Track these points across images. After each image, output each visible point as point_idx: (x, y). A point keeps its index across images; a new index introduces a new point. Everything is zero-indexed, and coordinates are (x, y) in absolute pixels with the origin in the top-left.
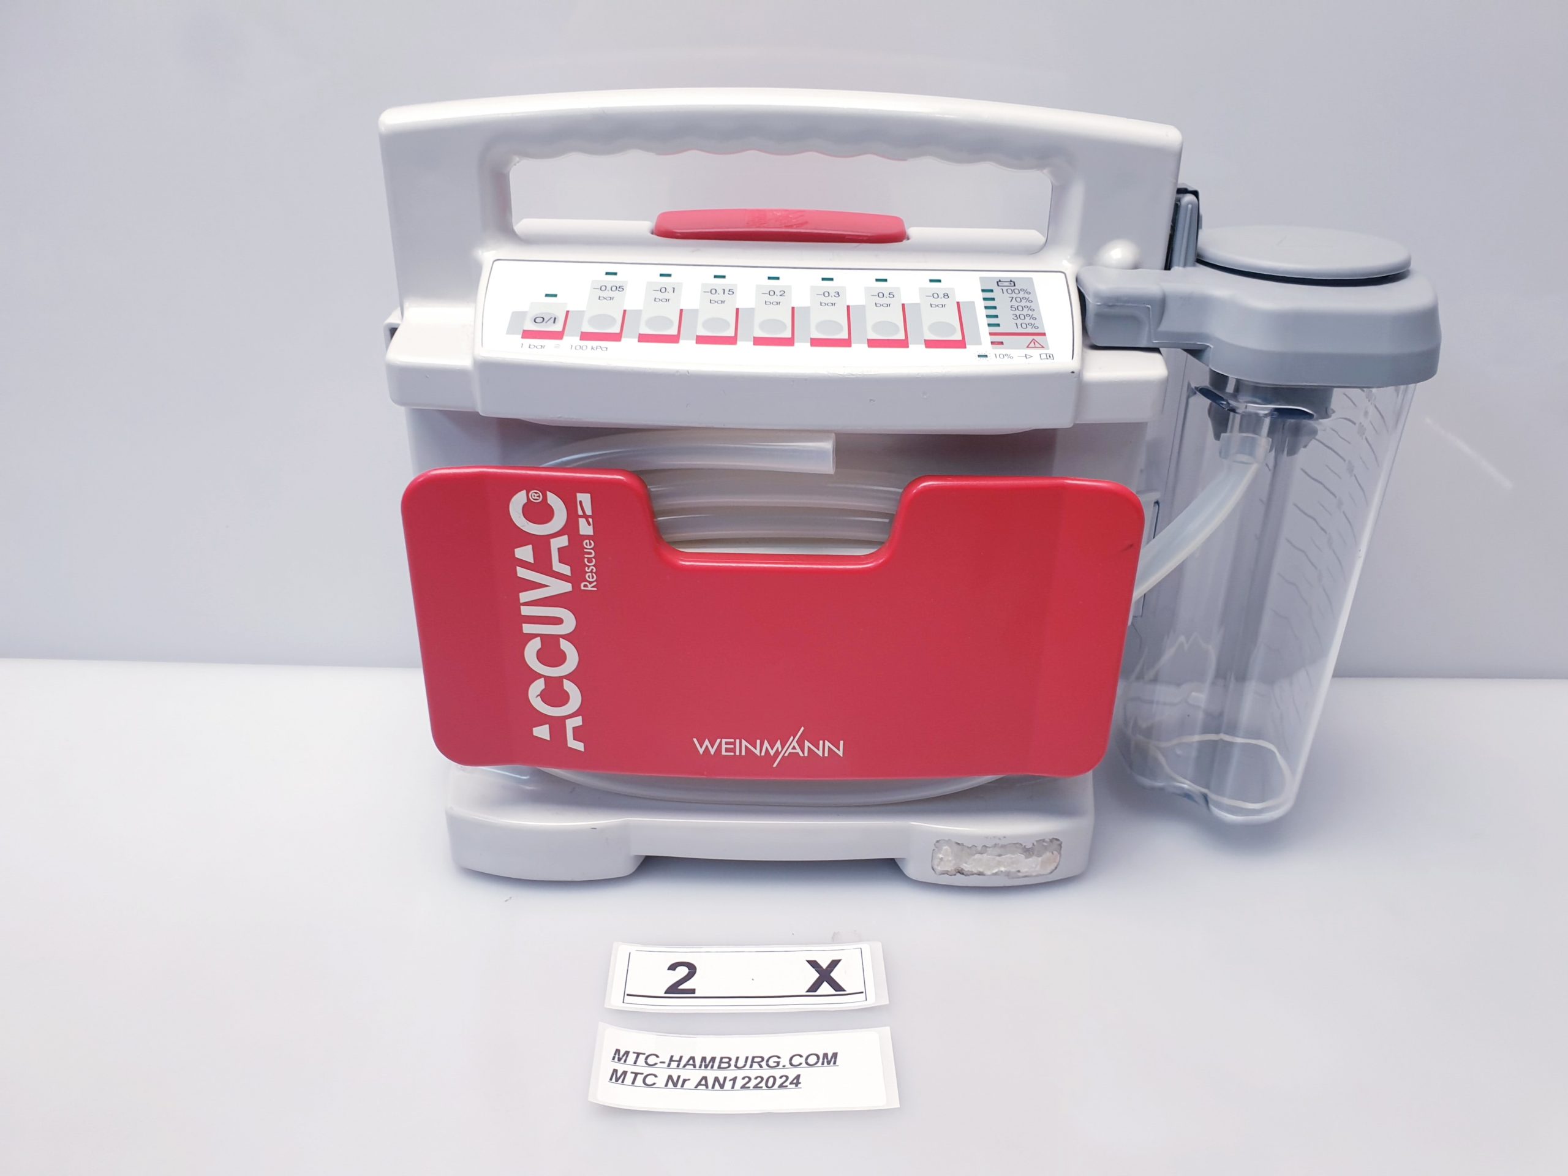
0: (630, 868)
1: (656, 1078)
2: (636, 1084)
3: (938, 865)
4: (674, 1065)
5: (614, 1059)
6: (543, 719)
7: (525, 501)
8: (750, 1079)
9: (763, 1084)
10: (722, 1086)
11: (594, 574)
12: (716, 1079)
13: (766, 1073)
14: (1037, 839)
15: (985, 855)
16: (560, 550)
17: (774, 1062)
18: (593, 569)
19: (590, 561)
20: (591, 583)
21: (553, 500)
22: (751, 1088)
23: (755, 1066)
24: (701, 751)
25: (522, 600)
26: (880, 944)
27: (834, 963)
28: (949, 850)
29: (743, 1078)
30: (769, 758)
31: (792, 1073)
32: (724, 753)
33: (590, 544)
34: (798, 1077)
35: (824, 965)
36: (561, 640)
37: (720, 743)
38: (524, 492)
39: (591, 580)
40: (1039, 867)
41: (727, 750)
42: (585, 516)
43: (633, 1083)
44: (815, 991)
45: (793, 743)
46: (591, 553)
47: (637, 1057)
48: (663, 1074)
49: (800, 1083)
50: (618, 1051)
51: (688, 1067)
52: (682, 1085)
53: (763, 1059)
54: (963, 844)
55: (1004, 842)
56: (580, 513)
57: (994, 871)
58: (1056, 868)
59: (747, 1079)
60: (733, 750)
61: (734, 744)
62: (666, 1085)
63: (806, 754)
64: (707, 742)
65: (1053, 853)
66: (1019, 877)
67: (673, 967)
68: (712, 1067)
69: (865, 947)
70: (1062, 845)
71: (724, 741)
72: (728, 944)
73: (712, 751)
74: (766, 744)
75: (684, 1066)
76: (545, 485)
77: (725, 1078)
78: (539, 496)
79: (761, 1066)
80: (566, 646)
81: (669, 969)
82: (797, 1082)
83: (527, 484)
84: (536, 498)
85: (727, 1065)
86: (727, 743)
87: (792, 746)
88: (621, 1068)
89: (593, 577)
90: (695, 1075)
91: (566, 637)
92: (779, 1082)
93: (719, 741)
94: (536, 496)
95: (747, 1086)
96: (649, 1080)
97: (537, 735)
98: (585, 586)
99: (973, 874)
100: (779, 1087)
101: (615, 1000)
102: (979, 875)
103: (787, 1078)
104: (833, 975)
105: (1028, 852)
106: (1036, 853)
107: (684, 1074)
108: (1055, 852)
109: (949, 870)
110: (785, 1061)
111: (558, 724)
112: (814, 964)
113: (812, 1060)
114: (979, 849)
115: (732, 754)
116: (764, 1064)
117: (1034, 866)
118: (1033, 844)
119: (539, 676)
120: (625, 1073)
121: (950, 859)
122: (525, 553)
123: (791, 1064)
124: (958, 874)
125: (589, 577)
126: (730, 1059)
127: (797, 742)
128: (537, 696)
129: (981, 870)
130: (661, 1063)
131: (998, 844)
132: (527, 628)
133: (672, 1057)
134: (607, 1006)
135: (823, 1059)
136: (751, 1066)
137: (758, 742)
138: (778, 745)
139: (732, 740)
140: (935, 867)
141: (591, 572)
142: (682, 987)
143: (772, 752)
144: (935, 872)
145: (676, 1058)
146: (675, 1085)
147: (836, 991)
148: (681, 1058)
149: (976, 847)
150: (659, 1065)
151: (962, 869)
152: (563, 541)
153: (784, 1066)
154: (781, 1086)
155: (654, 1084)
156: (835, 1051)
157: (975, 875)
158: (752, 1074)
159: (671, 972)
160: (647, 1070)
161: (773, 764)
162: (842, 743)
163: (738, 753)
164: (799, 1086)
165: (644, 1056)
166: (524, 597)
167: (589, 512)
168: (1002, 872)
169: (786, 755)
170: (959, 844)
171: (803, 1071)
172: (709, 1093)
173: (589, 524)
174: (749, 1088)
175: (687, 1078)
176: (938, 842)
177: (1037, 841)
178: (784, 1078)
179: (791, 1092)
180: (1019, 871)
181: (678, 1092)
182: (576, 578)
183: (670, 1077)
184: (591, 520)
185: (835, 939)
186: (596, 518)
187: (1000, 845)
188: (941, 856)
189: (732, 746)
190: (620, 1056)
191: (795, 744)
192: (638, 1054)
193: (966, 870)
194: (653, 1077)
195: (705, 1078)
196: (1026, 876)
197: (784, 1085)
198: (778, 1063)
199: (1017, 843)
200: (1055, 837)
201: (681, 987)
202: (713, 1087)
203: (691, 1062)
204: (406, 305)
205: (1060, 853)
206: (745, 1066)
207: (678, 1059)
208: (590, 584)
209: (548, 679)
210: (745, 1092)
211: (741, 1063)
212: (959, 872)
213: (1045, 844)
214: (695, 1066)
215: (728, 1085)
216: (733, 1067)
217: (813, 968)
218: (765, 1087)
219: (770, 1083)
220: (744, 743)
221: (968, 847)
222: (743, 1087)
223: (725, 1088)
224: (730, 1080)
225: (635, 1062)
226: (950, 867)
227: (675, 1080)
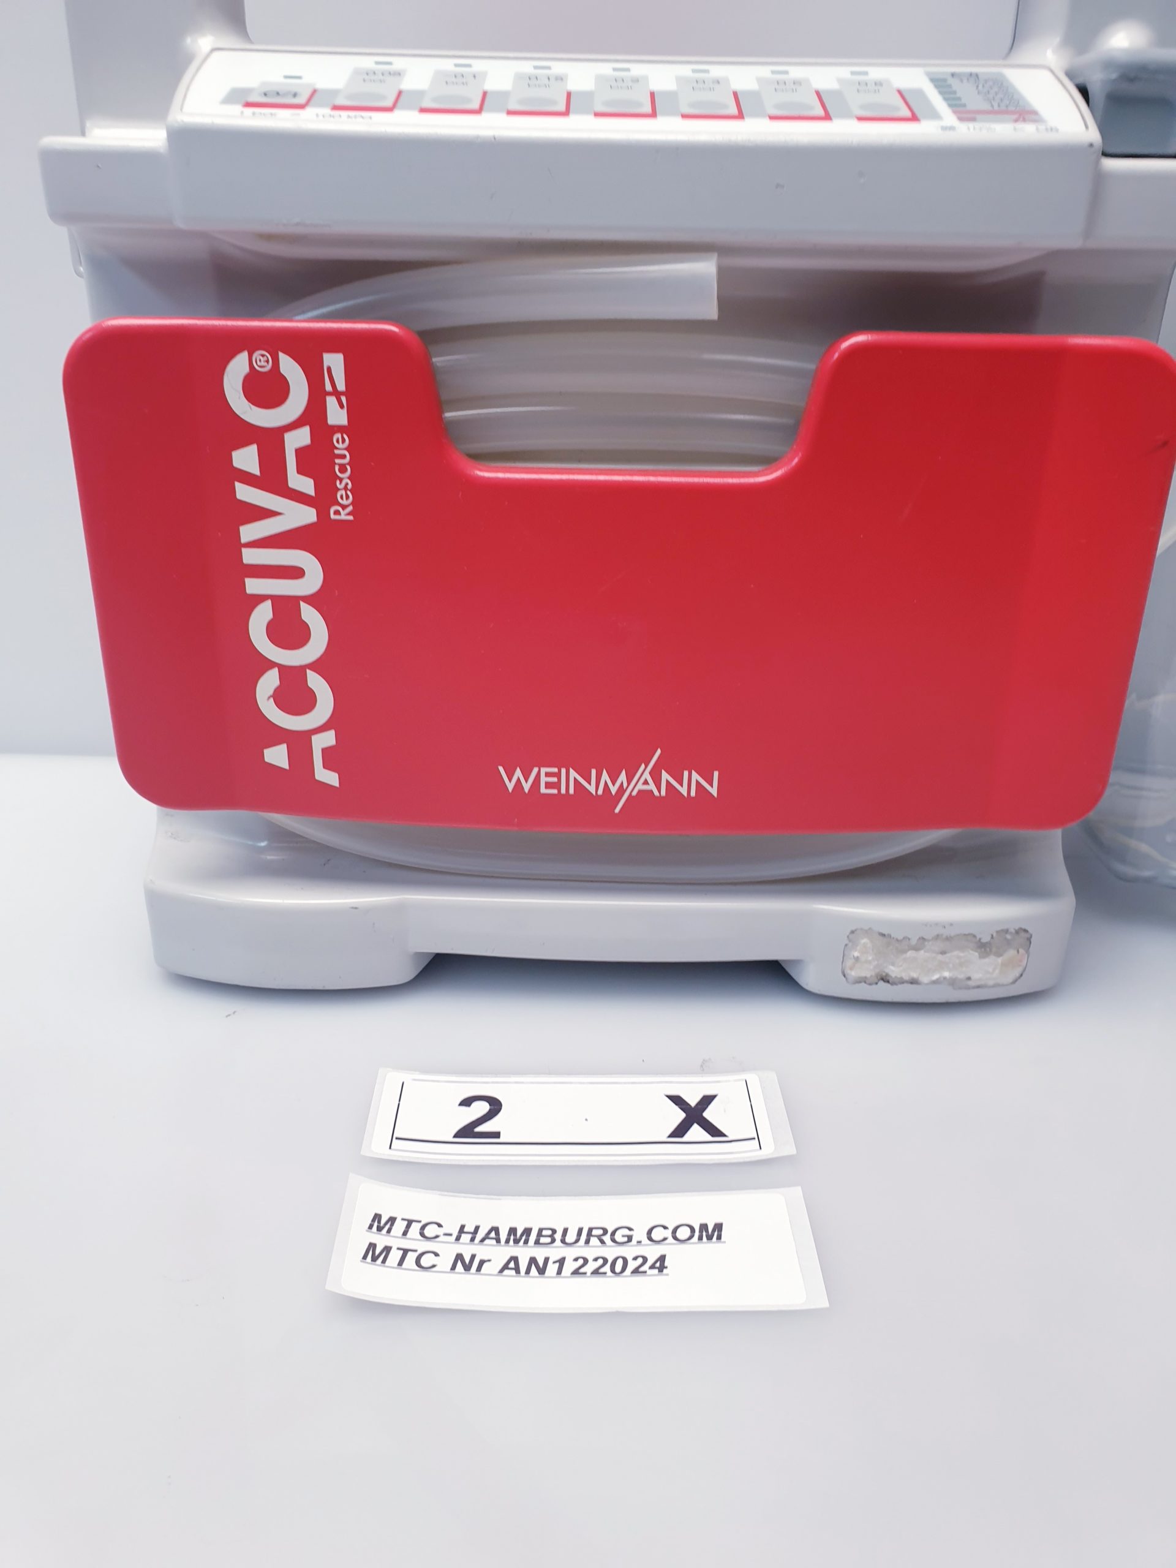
0: (405, 972)
1: (437, 1258)
2: (405, 1265)
3: (851, 969)
4: (466, 1238)
5: (371, 1227)
6: (278, 735)
7: (247, 370)
8: (586, 1261)
9: (607, 1268)
10: (542, 1271)
11: (349, 493)
12: (533, 1261)
13: (611, 1252)
14: (999, 929)
15: (922, 952)
16: (299, 452)
17: (623, 1236)
18: (347, 484)
19: (343, 469)
20: (344, 507)
21: (290, 368)
22: (589, 1274)
23: (594, 1241)
24: (510, 786)
25: (244, 539)
26: (773, 1076)
27: (707, 1100)
28: (869, 945)
29: (576, 1260)
30: (608, 799)
31: (653, 1253)
32: (543, 790)
33: (344, 441)
34: (662, 1259)
35: (693, 1101)
36: (303, 605)
37: (539, 774)
38: (244, 356)
39: (344, 502)
40: (997, 971)
41: (548, 785)
42: (336, 393)
43: (401, 1263)
44: (682, 1136)
45: (644, 773)
46: (344, 457)
47: (408, 1226)
48: (448, 1251)
49: (666, 1267)
50: (377, 1217)
51: (487, 1241)
52: (479, 1269)
53: (605, 1231)
54: (890, 936)
55: (946, 932)
56: (328, 387)
57: (936, 977)
58: (1021, 975)
59: (581, 1262)
60: (557, 785)
61: (558, 775)
62: (454, 1267)
63: (663, 793)
64: (518, 773)
65: (1018, 952)
66: (968, 988)
67: (467, 1102)
68: (526, 1242)
69: (753, 1078)
70: (1032, 940)
71: (544, 770)
72: (550, 1073)
73: (527, 787)
74: (605, 776)
75: (482, 1240)
76: (275, 342)
77: (547, 1260)
78: (267, 361)
79: (602, 1242)
80: (310, 615)
81: (461, 1104)
82: (661, 1264)
83: (250, 341)
84: (263, 363)
85: (549, 1240)
86: (547, 775)
87: (643, 781)
88: (381, 1241)
89: (347, 497)
90: (498, 1254)
91: (308, 599)
92: (632, 1265)
93: (536, 770)
94: (262, 361)
95: (582, 1270)
96: (426, 1261)
97: (268, 761)
98: (337, 513)
99: (903, 983)
100: (632, 1272)
101: (378, 1145)
102: (912, 983)
103: (645, 1260)
104: (706, 1114)
105: (984, 948)
106: (994, 949)
107: (482, 1251)
108: (1021, 951)
109: (868, 976)
110: (640, 1234)
111: (299, 743)
112: (677, 1100)
113: (683, 1233)
114: (914, 942)
115: (555, 791)
116: (607, 1238)
117: (991, 970)
118: (992, 937)
119: (271, 665)
120: (387, 1249)
121: (870, 958)
122: (247, 459)
123: (650, 1239)
124: (881, 983)
125: (342, 497)
126: (554, 1231)
127: (650, 773)
128: (269, 698)
129: (914, 975)
130: (446, 1234)
131: (942, 935)
132: (254, 586)
133: (463, 1227)
134: (365, 1152)
135: (701, 1231)
136: (587, 1242)
137: (594, 772)
138: (623, 777)
139: (555, 770)
140: (848, 971)
141: (346, 488)
142: (481, 1129)
143: (614, 790)
144: (847, 979)
145: (470, 1228)
146: (467, 1268)
147: (712, 1136)
148: (477, 1228)
149: (909, 939)
150: (442, 1238)
151: (887, 975)
152: (300, 438)
153: (639, 1242)
154: (636, 1271)
155: (434, 1266)
156: (719, 1221)
157: (905, 985)
158: (590, 1252)
159: (463, 1108)
160: (422, 1246)
161: (615, 807)
162: (716, 774)
163: (563, 791)
164: (665, 1271)
165: (419, 1225)
166: (249, 532)
167: (341, 386)
168: (945, 978)
169: (634, 793)
170: (883, 935)
171: (671, 1250)
172: (522, 1281)
173: (342, 406)
174: (585, 1273)
175: (486, 1259)
176: (853, 932)
177: (997, 932)
178: (640, 1260)
179: (652, 1278)
180: (969, 978)
181: (472, 1277)
182: (322, 500)
183: (459, 1257)
184: (344, 399)
185: (704, 1067)
186: (354, 398)
187: (944, 936)
188: (856, 954)
189: (555, 780)
190: (378, 1223)
191: (647, 776)
192: (410, 1223)
193: (893, 975)
194: (433, 1255)
195: (515, 1259)
196: (978, 987)
197: (642, 1269)
198: (630, 1238)
199: (969, 934)
200: (1023, 927)
201: (479, 1129)
202: (528, 1272)
203: (493, 1235)
204: (88, 124)
205: (1027, 951)
206: (577, 1241)
207: (472, 1230)
208: (343, 509)
209: (284, 670)
210: (578, 1280)
211: (571, 1237)
212: (882, 979)
213: (1008, 937)
214: (498, 1241)
215: (552, 1269)
216: (558, 1242)
217: (676, 1104)
218: (609, 1273)
219: (618, 1268)
220: (573, 774)
221: (897, 940)
222: (576, 1272)
223: (547, 1273)
224: (554, 1262)
225: (405, 1233)
226: (867, 971)
227: (467, 1261)
